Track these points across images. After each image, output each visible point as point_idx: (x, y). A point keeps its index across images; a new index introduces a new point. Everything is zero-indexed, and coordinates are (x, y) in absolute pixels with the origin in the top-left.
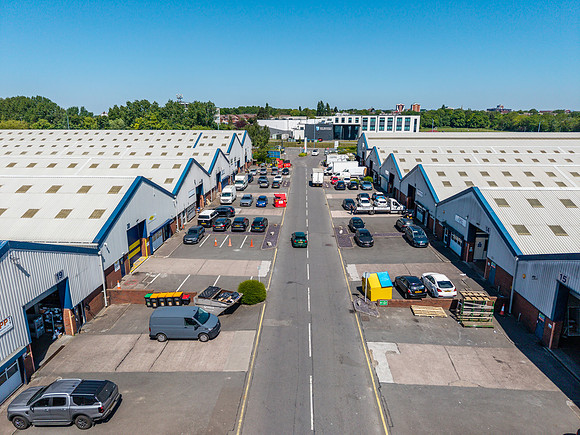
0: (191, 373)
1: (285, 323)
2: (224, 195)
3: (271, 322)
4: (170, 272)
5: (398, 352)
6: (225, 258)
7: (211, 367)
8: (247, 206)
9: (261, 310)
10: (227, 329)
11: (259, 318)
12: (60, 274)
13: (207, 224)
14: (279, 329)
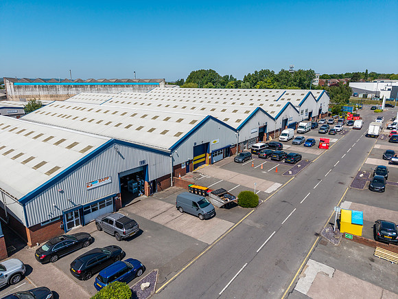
0: (181, 234)
1: (258, 225)
2: (283, 135)
3: (249, 222)
4: (213, 176)
5: (331, 276)
6: (252, 175)
7: (193, 235)
8: (297, 144)
9: (249, 212)
10: (219, 217)
11: (244, 216)
12: (144, 162)
13: (257, 152)
14: (251, 228)
